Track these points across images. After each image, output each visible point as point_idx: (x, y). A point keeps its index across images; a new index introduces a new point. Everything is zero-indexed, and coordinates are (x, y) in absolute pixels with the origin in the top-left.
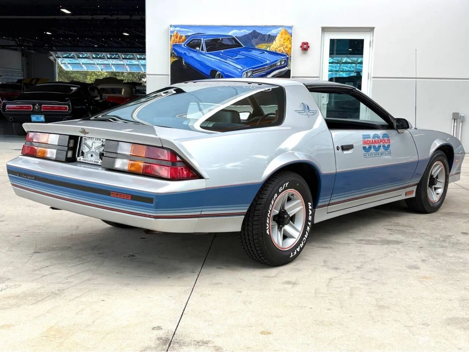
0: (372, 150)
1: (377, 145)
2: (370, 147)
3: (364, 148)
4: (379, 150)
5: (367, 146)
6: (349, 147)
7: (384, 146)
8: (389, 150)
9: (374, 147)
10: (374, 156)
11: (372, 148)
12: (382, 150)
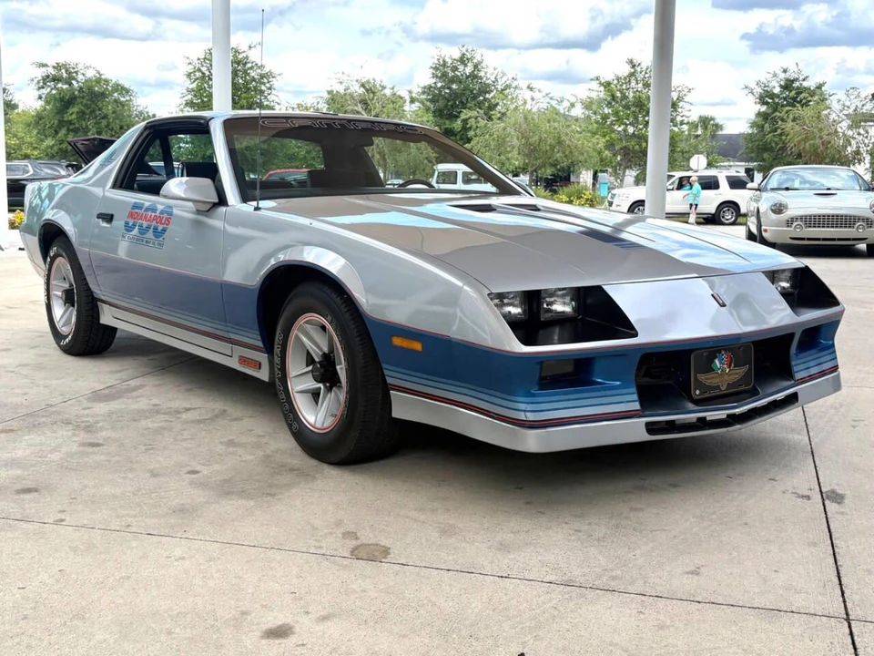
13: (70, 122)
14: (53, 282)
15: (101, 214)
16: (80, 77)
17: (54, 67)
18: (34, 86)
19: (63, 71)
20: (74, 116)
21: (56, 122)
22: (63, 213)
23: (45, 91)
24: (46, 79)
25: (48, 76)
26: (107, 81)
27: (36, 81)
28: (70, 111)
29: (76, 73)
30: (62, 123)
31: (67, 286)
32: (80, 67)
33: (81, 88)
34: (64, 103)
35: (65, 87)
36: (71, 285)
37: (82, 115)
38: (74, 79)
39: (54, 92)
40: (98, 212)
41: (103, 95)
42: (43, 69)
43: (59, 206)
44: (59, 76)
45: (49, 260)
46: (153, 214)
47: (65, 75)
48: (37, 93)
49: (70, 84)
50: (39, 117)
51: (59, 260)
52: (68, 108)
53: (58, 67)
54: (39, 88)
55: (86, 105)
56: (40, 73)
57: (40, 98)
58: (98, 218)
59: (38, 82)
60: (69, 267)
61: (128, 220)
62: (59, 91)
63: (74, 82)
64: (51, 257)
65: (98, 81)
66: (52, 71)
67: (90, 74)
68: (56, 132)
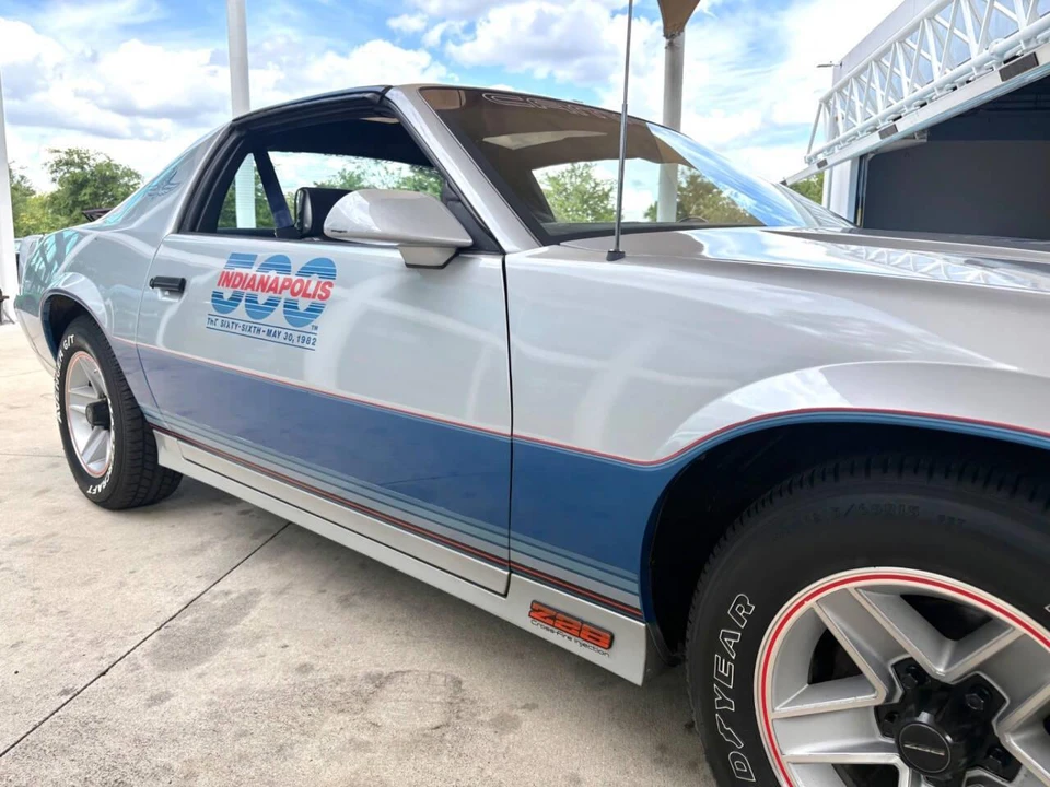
0: (240, 311)
1: (262, 297)
2: (236, 299)
3: (217, 296)
4: (263, 316)
5: (228, 293)
6: (177, 286)
7: (291, 307)
8: (308, 328)
9: (252, 300)
10: (239, 330)
11: (243, 303)
12: (277, 317)
13: (84, 202)
14: (69, 391)
15: (158, 279)
16: (92, 162)
17: (66, 153)
18: (47, 169)
19: (75, 156)
20: (87, 197)
21: (71, 202)
22: (84, 278)
23: (59, 175)
24: (59, 163)
25: (61, 161)
26: (117, 167)
27: (49, 165)
28: (83, 192)
29: (88, 158)
30: (76, 204)
31: (94, 397)
32: (91, 153)
33: (93, 172)
34: (78, 185)
35: (77, 170)
36: (102, 395)
37: (95, 196)
38: (86, 163)
39: (67, 175)
40: (154, 276)
41: (114, 178)
42: (57, 154)
43: (75, 268)
44: (71, 160)
45: (61, 355)
46: (282, 277)
47: (77, 160)
48: (51, 176)
49: (82, 168)
50: (54, 197)
51: (78, 357)
52: (81, 190)
53: (70, 153)
54: (53, 172)
55: (98, 188)
56: (54, 158)
57: (54, 180)
58: (153, 286)
59: (52, 166)
60: (98, 369)
61: (220, 289)
62: (73, 174)
63: (86, 166)
64: (64, 351)
65: (109, 165)
66: (65, 157)
67: (100, 159)
68: (71, 212)
